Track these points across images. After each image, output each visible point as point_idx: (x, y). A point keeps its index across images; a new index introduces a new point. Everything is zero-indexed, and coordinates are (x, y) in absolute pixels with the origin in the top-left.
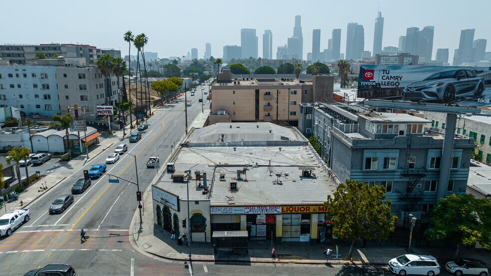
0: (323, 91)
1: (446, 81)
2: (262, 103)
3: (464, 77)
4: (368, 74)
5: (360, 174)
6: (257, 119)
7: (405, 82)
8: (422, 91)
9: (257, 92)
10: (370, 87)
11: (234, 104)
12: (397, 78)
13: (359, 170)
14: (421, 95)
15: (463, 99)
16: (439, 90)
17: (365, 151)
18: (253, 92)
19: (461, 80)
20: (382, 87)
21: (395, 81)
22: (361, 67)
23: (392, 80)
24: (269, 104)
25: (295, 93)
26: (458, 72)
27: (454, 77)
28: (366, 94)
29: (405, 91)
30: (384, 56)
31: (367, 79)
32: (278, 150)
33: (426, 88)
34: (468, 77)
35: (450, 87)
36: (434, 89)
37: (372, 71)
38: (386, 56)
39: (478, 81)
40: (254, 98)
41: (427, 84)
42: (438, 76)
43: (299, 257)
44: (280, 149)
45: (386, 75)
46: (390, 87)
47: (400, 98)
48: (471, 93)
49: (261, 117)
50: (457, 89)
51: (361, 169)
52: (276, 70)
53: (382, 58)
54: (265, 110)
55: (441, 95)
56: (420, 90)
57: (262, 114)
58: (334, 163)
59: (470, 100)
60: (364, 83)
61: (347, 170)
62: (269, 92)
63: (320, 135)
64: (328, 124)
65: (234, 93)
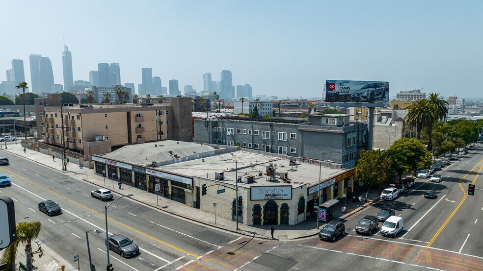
1: (371, 89)
2: (134, 125)
3: (377, 87)
4: (332, 86)
6: (130, 142)
7: (351, 91)
8: (360, 96)
9: (129, 114)
10: (333, 95)
11: (107, 128)
12: (347, 88)
13: (345, 148)
14: (359, 98)
15: (378, 99)
16: (367, 95)
17: (348, 134)
18: (125, 114)
19: (377, 89)
20: (340, 94)
21: (347, 90)
22: (327, 82)
23: (345, 90)
24: (140, 126)
26: (375, 84)
27: (373, 87)
28: (331, 99)
29: (352, 96)
31: (331, 90)
33: (362, 94)
34: (379, 87)
35: (372, 93)
36: (365, 94)
37: (334, 84)
39: (383, 89)
40: (126, 121)
41: (362, 91)
42: (367, 86)
45: (342, 87)
46: (344, 94)
47: (349, 101)
48: (381, 96)
49: (133, 140)
50: (375, 94)
51: (346, 146)
54: (137, 132)
55: (369, 97)
56: (359, 95)
57: (134, 136)
58: (306, 151)
59: (380, 99)
60: (330, 92)
61: (335, 150)
62: (140, 114)
63: (242, 141)
64: (262, 129)
65: (106, 116)
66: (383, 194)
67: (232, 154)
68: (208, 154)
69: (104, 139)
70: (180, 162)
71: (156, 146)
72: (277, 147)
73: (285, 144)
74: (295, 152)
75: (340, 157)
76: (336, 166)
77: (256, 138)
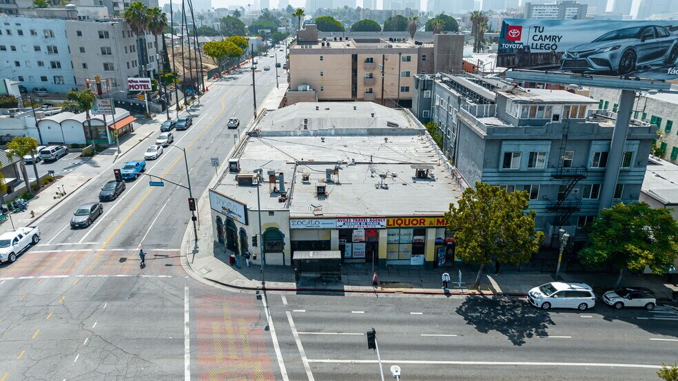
0: (448, 57)
1: (625, 43)
2: (362, 74)
3: (651, 36)
4: (513, 33)
5: (496, 175)
6: (354, 97)
7: (564, 45)
8: (589, 59)
9: (355, 58)
10: (515, 52)
11: (322, 75)
12: (554, 38)
13: (494, 170)
14: (586, 64)
15: (646, 69)
16: (612, 56)
17: (504, 143)
18: (349, 57)
19: (647, 41)
20: (532, 51)
21: (551, 43)
22: (504, 22)
23: (547, 41)
25: (409, 59)
26: (643, 29)
27: (636, 36)
28: (508, 61)
30: (537, 6)
31: (512, 40)
32: (384, 141)
33: (596, 53)
34: (658, 35)
35: (629, 52)
36: (606, 55)
37: (520, 28)
38: (541, 6)
39: (671, 41)
40: (350, 67)
41: (597, 47)
42: (614, 35)
43: (409, 285)
44: (386, 139)
45: (539, 34)
46: (544, 51)
47: (557, 68)
48: (660, 61)
49: (360, 94)
50: (640, 54)
51: (498, 167)
52: (382, 26)
53: (534, 8)
54: (365, 84)
55: (616, 63)
56: (586, 56)
57: (361, 90)
58: (460, 160)
59: (656, 71)
60: (506, 46)
62: (372, 59)
65: (322, 60)
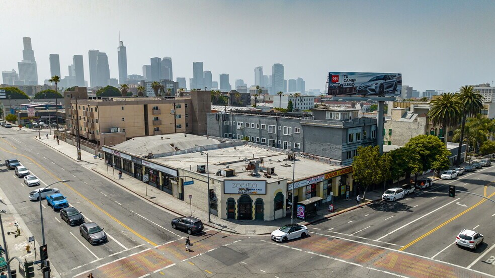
0: (204, 104)
1: (380, 82)
2: (151, 118)
3: (388, 79)
4: (335, 79)
5: (346, 146)
6: (147, 134)
7: (357, 83)
8: (367, 89)
9: (145, 107)
10: (337, 87)
11: (123, 120)
12: (352, 80)
13: (346, 144)
14: (366, 91)
15: (388, 92)
16: (376, 87)
17: (349, 129)
18: (142, 106)
19: (387, 81)
20: (344, 87)
21: (352, 83)
22: (329, 74)
23: (350, 82)
24: (157, 119)
25: (180, 107)
26: (385, 76)
27: (383, 79)
28: (334, 92)
29: (358, 89)
31: (335, 82)
32: (234, 150)
33: (370, 86)
34: (390, 79)
35: (382, 86)
36: (373, 87)
37: (338, 76)
39: (394, 81)
40: (143, 113)
41: (370, 84)
42: (375, 78)
45: (346, 79)
46: (349, 86)
47: (355, 94)
48: (392, 89)
49: (150, 131)
50: (385, 86)
51: (347, 142)
53: (148, 84)
54: (154, 124)
55: (377, 90)
56: (366, 88)
57: (151, 128)
58: (307, 147)
59: (391, 93)
60: (332, 85)
61: (335, 146)
62: (157, 107)
63: (251, 135)
64: (269, 123)
65: (123, 109)
66: (385, 194)
67: (235, 148)
68: (210, 147)
69: (119, 131)
70: (179, 154)
71: (162, 138)
72: (282, 142)
73: (290, 139)
74: (299, 148)
75: (339, 153)
76: (335, 163)
77: (263, 132)
